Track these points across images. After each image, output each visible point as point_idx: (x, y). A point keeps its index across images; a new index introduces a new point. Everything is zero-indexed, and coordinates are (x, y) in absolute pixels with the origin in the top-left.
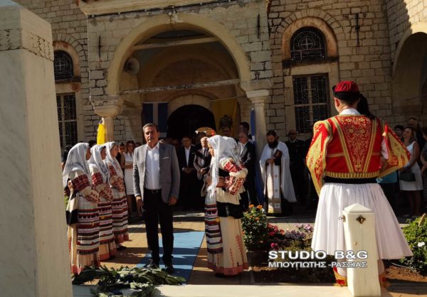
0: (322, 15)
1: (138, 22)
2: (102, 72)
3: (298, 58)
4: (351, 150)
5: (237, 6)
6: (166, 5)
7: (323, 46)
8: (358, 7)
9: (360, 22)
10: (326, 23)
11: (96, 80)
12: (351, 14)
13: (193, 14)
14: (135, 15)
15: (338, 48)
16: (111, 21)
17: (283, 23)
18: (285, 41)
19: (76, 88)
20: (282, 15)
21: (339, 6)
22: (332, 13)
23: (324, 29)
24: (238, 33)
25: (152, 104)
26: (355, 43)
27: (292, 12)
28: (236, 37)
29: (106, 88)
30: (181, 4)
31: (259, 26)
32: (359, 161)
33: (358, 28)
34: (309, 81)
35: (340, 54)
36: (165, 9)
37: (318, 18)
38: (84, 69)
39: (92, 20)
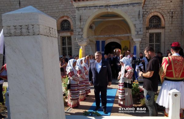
0: (161, 11)
1: (95, 10)
2: (81, 29)
3: (151, 27)
4: (175, 69)
5: (132, 6)
6: (106, 5)
7: (160, 23)
8: (173, 9)
9: (173, 15)
10: (162, 14)
11: (79, 32)
12: (170, 11)
13: (115, 8)
14: (94, 8)
15: (165, 24)
16: (85, 10)
17: (147, 14)
18: (147, 20)
19: (71, 34)
20: (147, 10)
21: (166, 8)
22: (164, 11)
23: (161, 16)
24: (132, 17)
25: (99, 41)
26: (171, 23)
27: (150, 9)
28: (131, 18)
29: (83, 35)
30: (111, 4)
31: (139, 15)
32: (178, 73)
33: (172, 17)
34: (155, 35)
35: (166, 26)
36: (105, 6)
37: (159, 12)
38: (74, 27)
39: (77, 9)
